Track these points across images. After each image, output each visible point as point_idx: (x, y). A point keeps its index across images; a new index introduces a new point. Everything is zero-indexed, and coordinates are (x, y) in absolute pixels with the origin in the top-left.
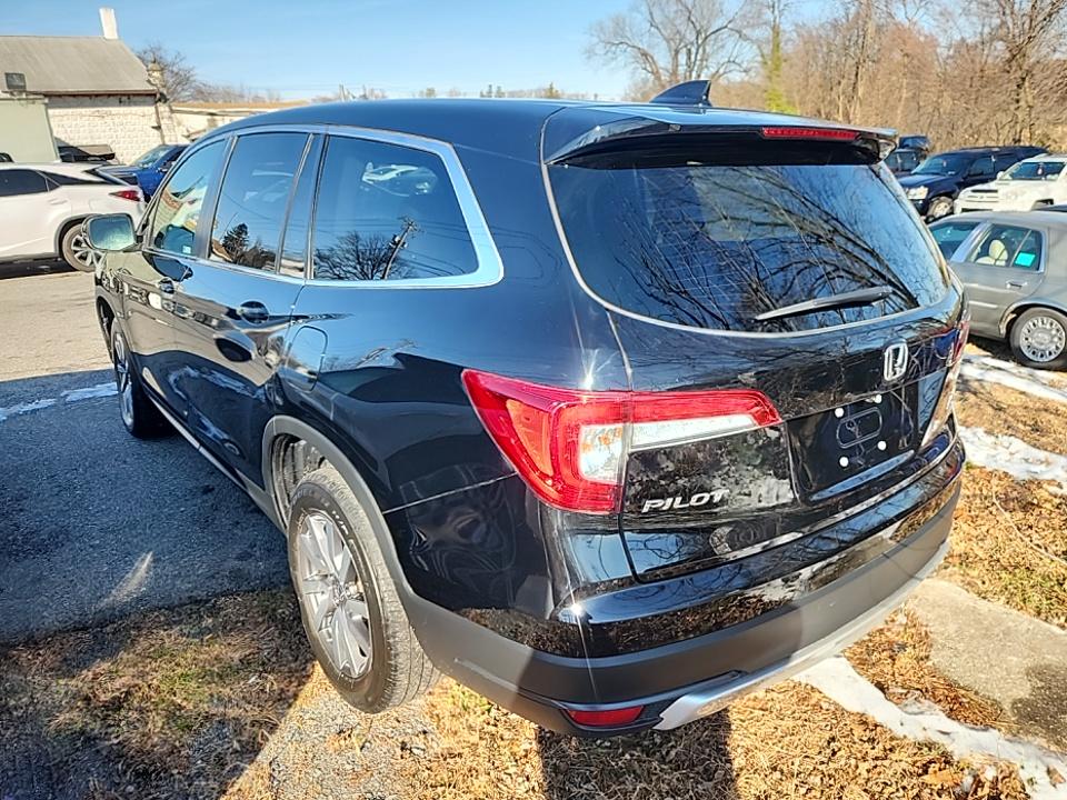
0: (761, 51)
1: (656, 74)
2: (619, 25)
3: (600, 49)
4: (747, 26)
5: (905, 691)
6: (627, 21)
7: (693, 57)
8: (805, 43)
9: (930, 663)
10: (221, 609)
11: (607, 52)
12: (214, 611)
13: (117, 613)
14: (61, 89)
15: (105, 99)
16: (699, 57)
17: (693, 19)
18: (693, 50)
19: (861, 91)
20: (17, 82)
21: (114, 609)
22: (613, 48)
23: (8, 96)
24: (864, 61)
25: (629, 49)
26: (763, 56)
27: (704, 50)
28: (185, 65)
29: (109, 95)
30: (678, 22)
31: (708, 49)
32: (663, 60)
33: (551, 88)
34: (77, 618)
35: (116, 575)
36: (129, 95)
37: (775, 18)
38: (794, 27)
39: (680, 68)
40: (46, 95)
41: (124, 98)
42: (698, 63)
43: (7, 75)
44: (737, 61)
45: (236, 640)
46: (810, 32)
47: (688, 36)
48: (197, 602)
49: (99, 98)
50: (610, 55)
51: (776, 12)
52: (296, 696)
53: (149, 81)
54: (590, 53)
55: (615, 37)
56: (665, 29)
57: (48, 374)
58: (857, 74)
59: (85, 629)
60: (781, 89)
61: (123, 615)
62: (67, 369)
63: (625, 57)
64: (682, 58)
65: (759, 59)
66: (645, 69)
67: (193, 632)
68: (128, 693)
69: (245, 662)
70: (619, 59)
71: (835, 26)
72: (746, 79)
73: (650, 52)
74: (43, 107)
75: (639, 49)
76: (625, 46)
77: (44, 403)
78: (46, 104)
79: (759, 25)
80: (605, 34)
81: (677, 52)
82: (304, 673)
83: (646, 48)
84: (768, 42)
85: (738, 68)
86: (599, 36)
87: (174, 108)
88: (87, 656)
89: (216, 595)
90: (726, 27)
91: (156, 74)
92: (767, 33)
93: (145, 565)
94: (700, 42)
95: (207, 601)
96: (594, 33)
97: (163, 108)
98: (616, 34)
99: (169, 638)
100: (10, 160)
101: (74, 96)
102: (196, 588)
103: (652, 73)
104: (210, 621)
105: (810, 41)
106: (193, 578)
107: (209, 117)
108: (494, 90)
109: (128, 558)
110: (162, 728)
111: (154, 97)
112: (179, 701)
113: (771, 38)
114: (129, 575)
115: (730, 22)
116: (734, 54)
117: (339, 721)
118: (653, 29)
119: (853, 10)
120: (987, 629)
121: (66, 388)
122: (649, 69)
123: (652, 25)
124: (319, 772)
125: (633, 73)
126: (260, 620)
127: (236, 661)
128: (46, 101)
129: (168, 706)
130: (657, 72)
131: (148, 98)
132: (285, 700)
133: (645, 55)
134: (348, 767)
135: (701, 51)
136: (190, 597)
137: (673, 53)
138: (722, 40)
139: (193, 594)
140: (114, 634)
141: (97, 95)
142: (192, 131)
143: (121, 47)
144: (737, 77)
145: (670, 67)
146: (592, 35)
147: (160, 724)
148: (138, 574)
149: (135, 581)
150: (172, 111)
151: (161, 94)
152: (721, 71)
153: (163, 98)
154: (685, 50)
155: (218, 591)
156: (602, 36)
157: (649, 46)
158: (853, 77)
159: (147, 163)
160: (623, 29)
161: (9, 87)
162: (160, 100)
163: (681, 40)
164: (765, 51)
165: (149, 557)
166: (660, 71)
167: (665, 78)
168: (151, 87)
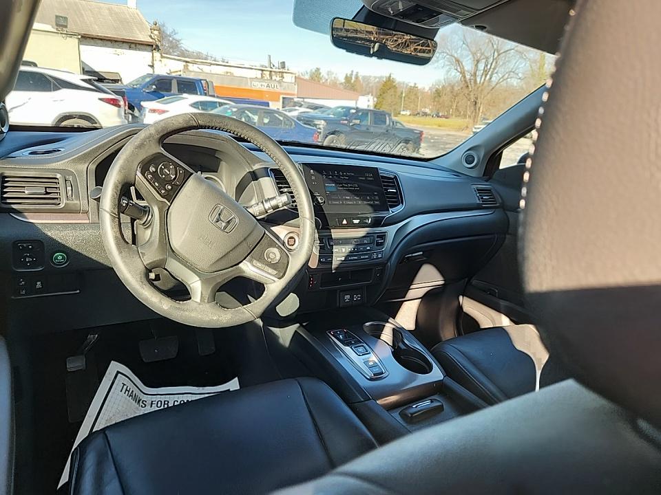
0: (532, 67)
1: (463, 73)
7: (489, 67)
14: (94, 34)
15: (121, 44)
16: (492, 67)
20: (62, 22)
23: (55, 30)
25: (448, 56)
26: (532, 70)
27: (496, 63)
28: (177, 37)
29: (123, 42)
31: (500, 61)
32: (468, 65)
33: (390, 76)
36: (136, 43)
39: (479, 71)
41: (133, 46)
42: (491, 70)
43: (57, 17)
44: (516, 72)
47: (487, 52)
49: (117, 43)
53: (151, 36)
56: (472, 46)
64: (481, 66)
66: (457, 69)
70: (441, 62)
72: (521, 84)
73: (461, 60)
74: (77, 41)
75: (455, 57)
78: (80, 42)
81: (478, 61)
83: (459, 57)
84: (536, 62)
85: (516, 76)
87: (163, 55)
90: (512, 49)
91: (156, 32)
92: (537, 56)
94: (495, 56)
97: (157, 55)
101: (101, 39)
103: (461, 73)
107: (184, 63)
108: (354, 73)
111: (151, 47)
113: (539, 60)
116: (515, 68)
118: (464, 45)
122: (459, 70)
123: (464, 43)
125: (448, 71)
128: (80, 37)
130: (464, 73)
131: (148, 47)
133: (458, 61)
137: (476, 62)
138: (509, 58)
141: (116, 41)
142: (172, 71)
143: (137, 14)
144: (514, 82)
145: (472, 70)
150: (162, 57)
151: (157, 46)
152: (506, 77)
153: (157, 48)
154: (484, 61)
157: (461, 56)
159: (137, 85)
161: (57, 25)
162: (155, 49)
163: (482, 54)
164: (534, 68)
166: (466, 72)
167: (468, 77)
168: (151, 40)
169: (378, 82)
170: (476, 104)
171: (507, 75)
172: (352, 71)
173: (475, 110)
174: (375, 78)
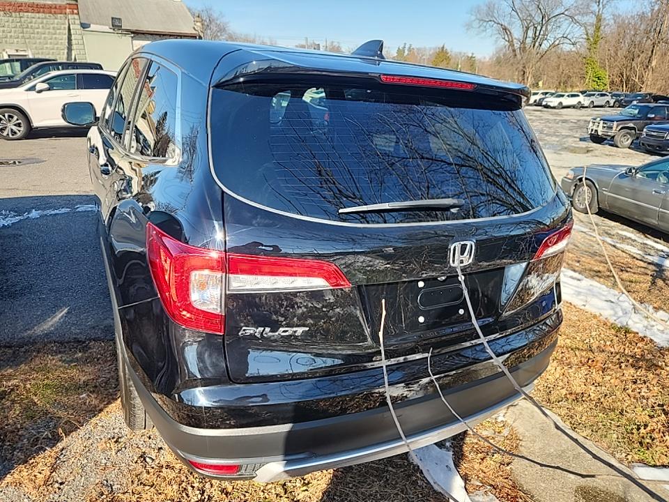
0: (586, 31)
1: (511, 43)
2: (490, 9)
3: (476, 24)
4: (579, 14)
5: (481, 484)
6: (496, 6)
7: (538, 33)
8: (618, 27)
9: (508, 468)
10: (90, 348)
11: (481, 26)
12: (85, 349)
13: (31, 341)
15: (168, 37)
16: (542, 33)
17: (540, 6)
18: (539, 28)
19: (654, 63)
20: (117, 23)
21: (31, 338)
22: (485, 24)
23: (112, 31)
24: (659, 42)
25: (495, 25)
26: (587, 34)
27: (546, 29)
29: (170, 35)
30: (530, 9)
31: (549, 28)
32: (517, 33)
33: (443, 47)
34: (8, 340)
35: (42, 318)
36: (181, 36)
37: (599, 10)
38: (612, 17)
39: (528, 39)
40: (133, 32)
42: (540, 36)
43: (112, 18)
44: (569, 37)
45: (89, 369)
46: (623, 21)
47: (536, 18)
48: (79, 342)
50: (482, 28)
51: (601, 6)
52: (101, 410)
53: (194, 28)
54: (469, 26)
55: (487, 16)
56: (521, 13)
57: (76, 194)
58: (652, 51)
59: (10, 347)
60: (596, 58)
61: (34, 343)
62: (88, 192)
63: (492, 29)
64: (530, 33)
65: (585, 36)
66: (504, 38)
67: (68, 359)
68: (12, 390)
69: (86, 384)
70: (488, 31)
71: (642, 17)
72: (574, 49)
73: (508, 27)
74: (130, 38)
75: (502, 25)
76: (493, 23)
77: (63, 210)
78: (132, 37)
79: (587, 14)
80: (480, 14)
81: (528, 28)
82: (115, 397)
83: (506, 25)
84: (592, 25)
85: (569, 41)
86: (476, 16)
88: (4, 363)
89: (90, 340)
90: (563, 14)
91: (199, 24)
92: (593, 19)
93: (62, 314)
94: (544, 22)
95: (84, 342)
96: (473, 13)
98: (488, 15)
99: (52, 361)
100: (101, 68)
101: (151, 34)
102: (81, 333)
103: (509, 42)
104: (80, 354)
105: (622, 27)
106: (83, 327)
108: (407, 47)
109: (56, 308)
110: (18, 415)
111: (195, 38)
112: (36, 400)
113: (595, 23)
114: (49, 319)
115: (567, 10)
116: (567, 32)
117: (116, 431)
118: (513, 13)
119: (656, 8)
120: (563, 452)
121: (81, 203)
122: (507, 38)
123: (513, 10)
124: (86, 461)
125: (496, 41)
126: (109, 359)
127: (81, 382)
128: (132, 35)
129: (28, 402)
130: (512, 41)
132: (94, 411)
133: (505, 29)
134: (104, 461)
135: (544, 29)
136: (75, 338)
137: (525, 29)
138: (559, 22)
139: (79, 337)
140: (24, 352)
141: (164, 35)
143: (182, 6)
144: (567, 47)
145: (521, 38)
146: (472, 15)
147: (18, 412)
148: (55, 319)
149: (50, 323)
152: (557, 43)
154: (532, 27)
155: (93, 337)
156: (478, 15)
157: (509, 24)
158: (650, 53)
160: (493, 12)
161: (113, 26)
163: (531, 21)
164: (589, 32)
165: (66, 310)
166: (515, 40)
167: (517, 45)
168: (195, 32)
169: (433, 53)
170: (524, 73)
171: (558, 41)
172: (405, 44)
173: (524, 80)
174: (430, 49)
